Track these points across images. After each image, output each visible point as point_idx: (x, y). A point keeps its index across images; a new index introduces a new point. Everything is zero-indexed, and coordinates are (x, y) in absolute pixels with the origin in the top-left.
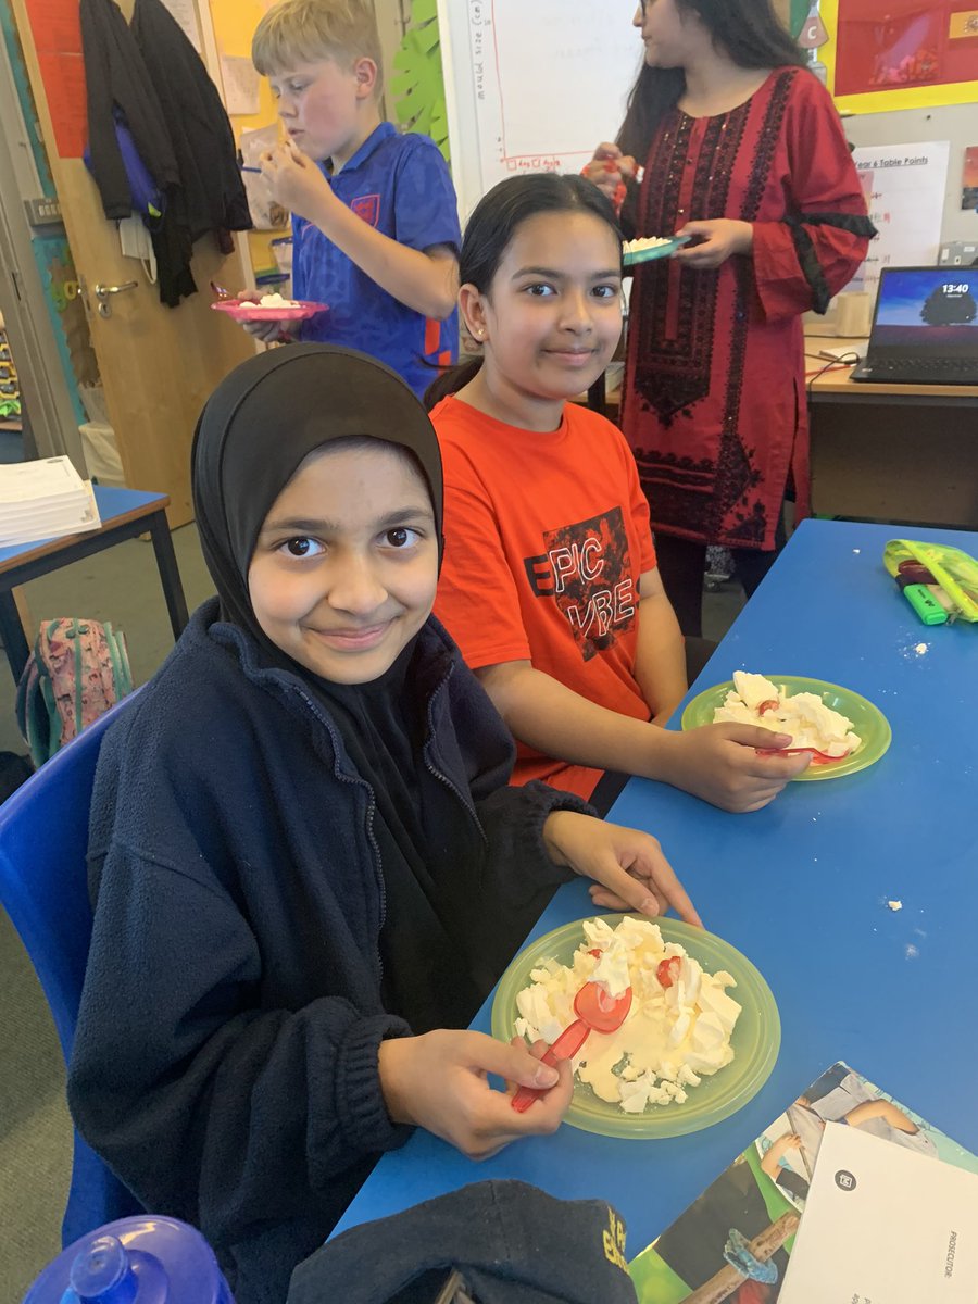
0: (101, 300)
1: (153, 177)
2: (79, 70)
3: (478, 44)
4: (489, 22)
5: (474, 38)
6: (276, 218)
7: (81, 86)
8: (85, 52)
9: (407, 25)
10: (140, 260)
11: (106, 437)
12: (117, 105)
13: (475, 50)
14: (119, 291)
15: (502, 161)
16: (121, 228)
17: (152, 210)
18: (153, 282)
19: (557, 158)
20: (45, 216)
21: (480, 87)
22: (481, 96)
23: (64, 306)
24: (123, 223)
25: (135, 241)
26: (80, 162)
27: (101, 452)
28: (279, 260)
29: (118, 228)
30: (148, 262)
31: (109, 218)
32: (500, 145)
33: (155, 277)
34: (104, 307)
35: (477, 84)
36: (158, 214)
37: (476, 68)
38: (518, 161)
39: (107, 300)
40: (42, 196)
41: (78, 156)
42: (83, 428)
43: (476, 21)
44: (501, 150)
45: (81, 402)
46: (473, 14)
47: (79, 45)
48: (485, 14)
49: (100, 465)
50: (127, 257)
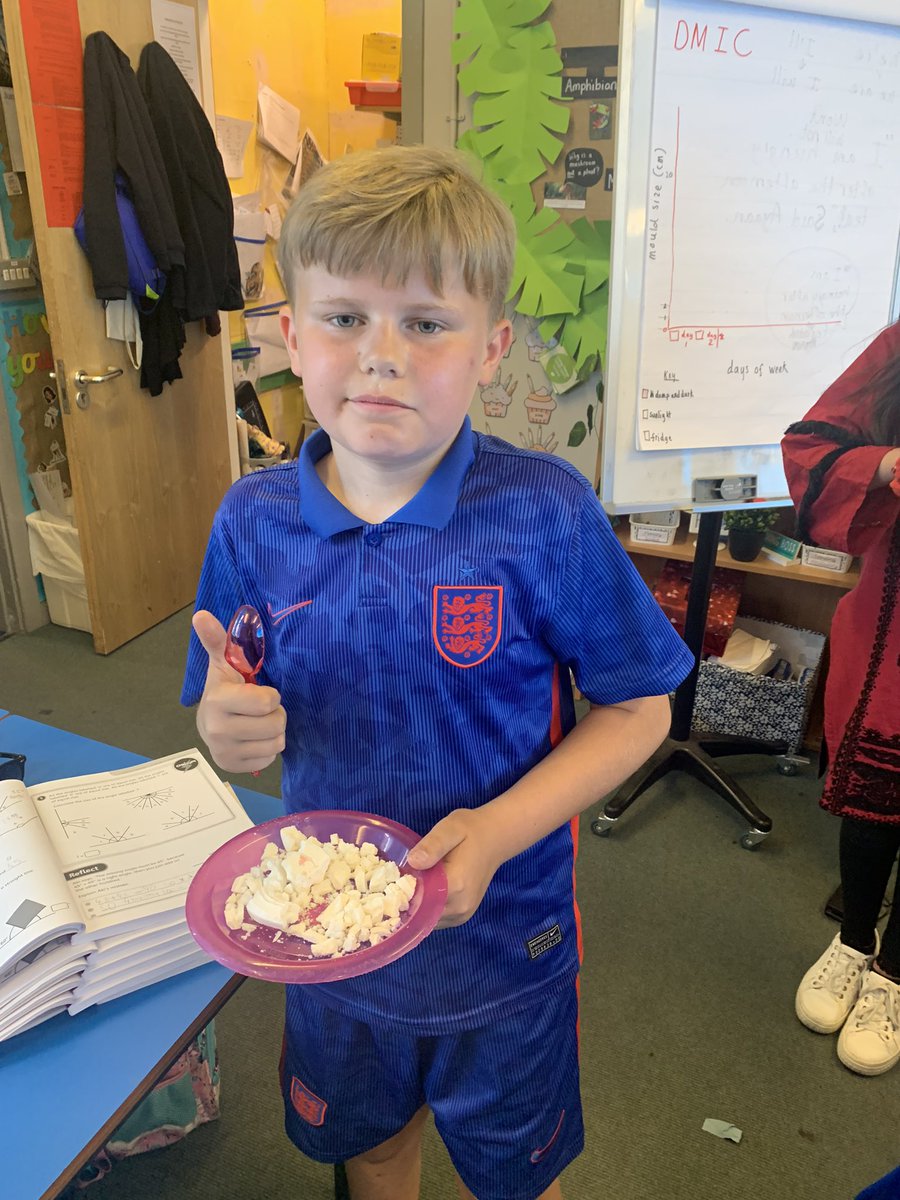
0: (79, 389)
1: (155, 256)
2: (76, 126)
3: (657, 199)
4: (671, 175)
5: (653, 190)
6: (251, 289)
7: (76, 145)
8: (85, 107)
9: (461, 125)
10: (124, 342)
11: (66, 536)
12: (120, 171)
13: (652, 204)
14: (103, 381)
15: (665, 330)
16: (108, 308)
17: (149, 292)
18: (137, 368)
19: (721, 331)
20: (10, 281)
21: (652, 246)
22: (652, 256)
23: (21, 381)
24: (111, 304)
25: (122, 322)
26: (69, 231)
27: (53, 549)
28: (250, 333)
29: (104, 307)
30: (133, 345)
31: (98, 297)
32: (665, 312)
33: (139, 362)
34: (82, 396)
35: (649, 242)
36: (156, 297)
37: (651, 225)
38: (681, 331)
39: (86, 387)
40: (6, 257)
41: (68, 226)
42: (32, 518)
43: (658, 172)
44: (665, 318)
45: (31, 488)
46: (655, 163)
47: (79, 97)
48: (668, 165)
49: (50, 562)
50: (110, 339)
